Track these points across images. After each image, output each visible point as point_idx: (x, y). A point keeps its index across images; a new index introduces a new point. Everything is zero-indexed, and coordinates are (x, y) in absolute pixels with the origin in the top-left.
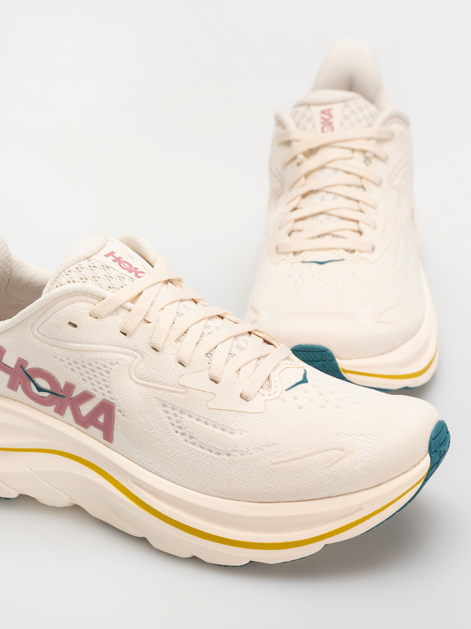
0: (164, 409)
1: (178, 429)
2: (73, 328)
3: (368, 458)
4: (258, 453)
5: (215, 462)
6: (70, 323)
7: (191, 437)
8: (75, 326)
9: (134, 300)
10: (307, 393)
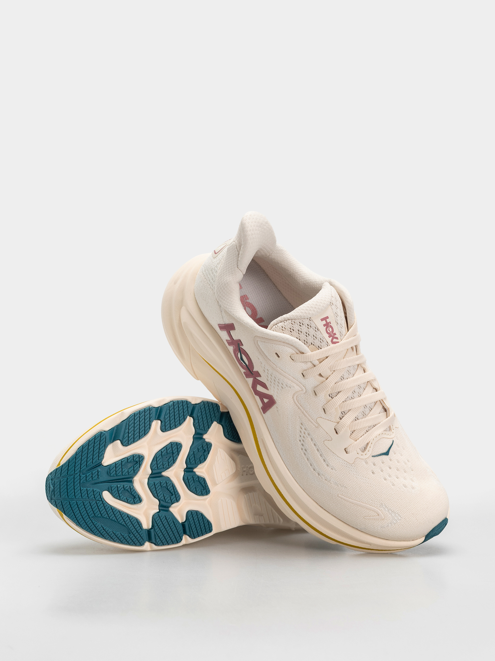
0: (301, 425)
1: (301, 440)
2: (277, 357)
3: (389, 528)
4: (335, 486)
5: (310, 472)
6: (276, 354)
7: (306, 450)
8: (279, 357)
9: (321, 361)
10: (383, 463)
